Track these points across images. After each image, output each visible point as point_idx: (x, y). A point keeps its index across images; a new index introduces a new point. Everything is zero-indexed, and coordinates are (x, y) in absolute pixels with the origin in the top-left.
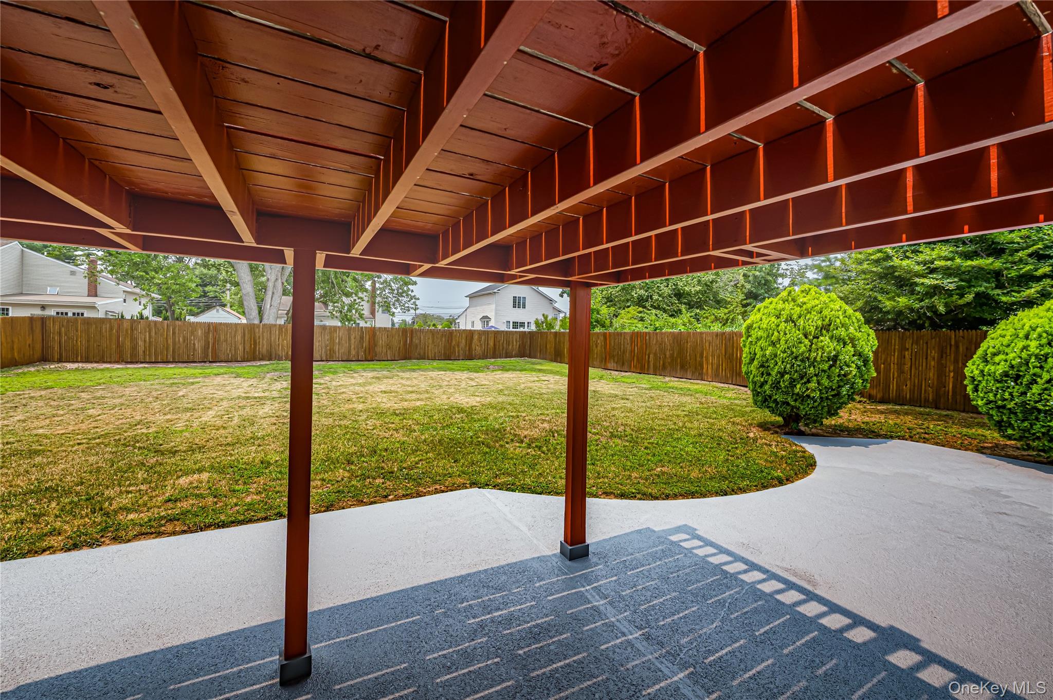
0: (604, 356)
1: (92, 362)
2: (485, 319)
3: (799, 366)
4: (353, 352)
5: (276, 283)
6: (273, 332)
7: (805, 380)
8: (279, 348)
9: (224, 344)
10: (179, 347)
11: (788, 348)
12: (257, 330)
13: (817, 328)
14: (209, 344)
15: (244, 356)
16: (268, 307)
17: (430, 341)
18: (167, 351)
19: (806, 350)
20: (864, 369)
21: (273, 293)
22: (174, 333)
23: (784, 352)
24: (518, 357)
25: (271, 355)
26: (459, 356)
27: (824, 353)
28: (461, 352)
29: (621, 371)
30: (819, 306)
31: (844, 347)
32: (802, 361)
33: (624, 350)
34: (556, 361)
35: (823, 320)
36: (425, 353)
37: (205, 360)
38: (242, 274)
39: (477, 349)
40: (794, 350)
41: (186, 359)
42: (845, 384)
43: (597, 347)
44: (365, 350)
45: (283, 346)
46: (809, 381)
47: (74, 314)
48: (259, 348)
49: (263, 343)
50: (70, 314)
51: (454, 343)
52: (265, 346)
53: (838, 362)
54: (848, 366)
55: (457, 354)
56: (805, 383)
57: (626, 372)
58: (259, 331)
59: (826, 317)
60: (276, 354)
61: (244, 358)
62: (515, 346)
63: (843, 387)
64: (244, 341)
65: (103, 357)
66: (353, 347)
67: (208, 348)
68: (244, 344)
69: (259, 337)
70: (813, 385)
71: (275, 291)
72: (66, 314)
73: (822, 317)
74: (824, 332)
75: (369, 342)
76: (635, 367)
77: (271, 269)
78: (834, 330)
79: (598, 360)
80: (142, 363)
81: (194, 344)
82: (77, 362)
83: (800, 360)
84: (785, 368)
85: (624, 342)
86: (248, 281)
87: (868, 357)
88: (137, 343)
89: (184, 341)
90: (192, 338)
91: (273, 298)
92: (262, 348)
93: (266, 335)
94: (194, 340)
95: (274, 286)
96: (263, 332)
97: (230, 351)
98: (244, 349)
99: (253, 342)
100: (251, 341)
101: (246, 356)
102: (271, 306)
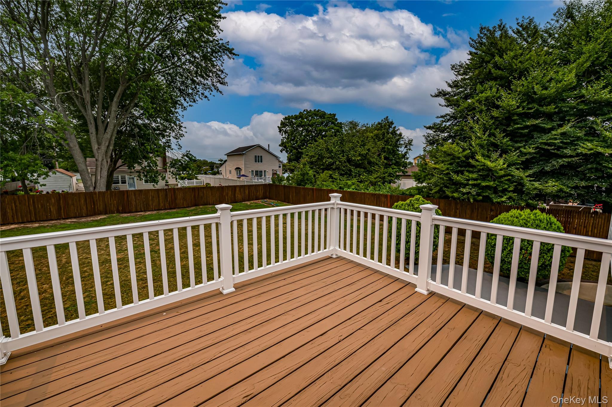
4: (162, 205)
5: (103, 162)
8: (111, 206)
9: (72, 206)
10: (39, 211)
12: (95, 196)
14: (61, 208)
15: (87, 213)
16: (99, 178)
17: (210, 194)
18: (30, 215)
21: (101, 169)
25: (106, 211)
28: (229, 199)
36: (207, 201)
37: (60, 218)
38: (77, 157)
39: (239, 196)
41: (45, 218)
43: (309, 196)
44: (169, 202)
45: (114, 204)
48: (98, 208)
51: (224, 194)
52: (101, 206)
55: (227, 200)
60: (109, 210)
62: (261, 193)
66: (161, 201)
67: (61, 210)
68: (86, 205)
69: (97, 200)
71: (102, 167)
75: (172, 197)
77: (98, 153)
81: (50, 209)
86: (82, 162)
89: (42, 207)
90: (48, 204)
91: (102, 172)
92: (100, 207)
93: (101, 199)
94: (50, 206)
95: (102, 164)
96: (99, 197)
97: (77, 210)
98: (87, 208)
99: (92, 204)
100: (91, 203)
101: (89, 213)
102: (101, 177)
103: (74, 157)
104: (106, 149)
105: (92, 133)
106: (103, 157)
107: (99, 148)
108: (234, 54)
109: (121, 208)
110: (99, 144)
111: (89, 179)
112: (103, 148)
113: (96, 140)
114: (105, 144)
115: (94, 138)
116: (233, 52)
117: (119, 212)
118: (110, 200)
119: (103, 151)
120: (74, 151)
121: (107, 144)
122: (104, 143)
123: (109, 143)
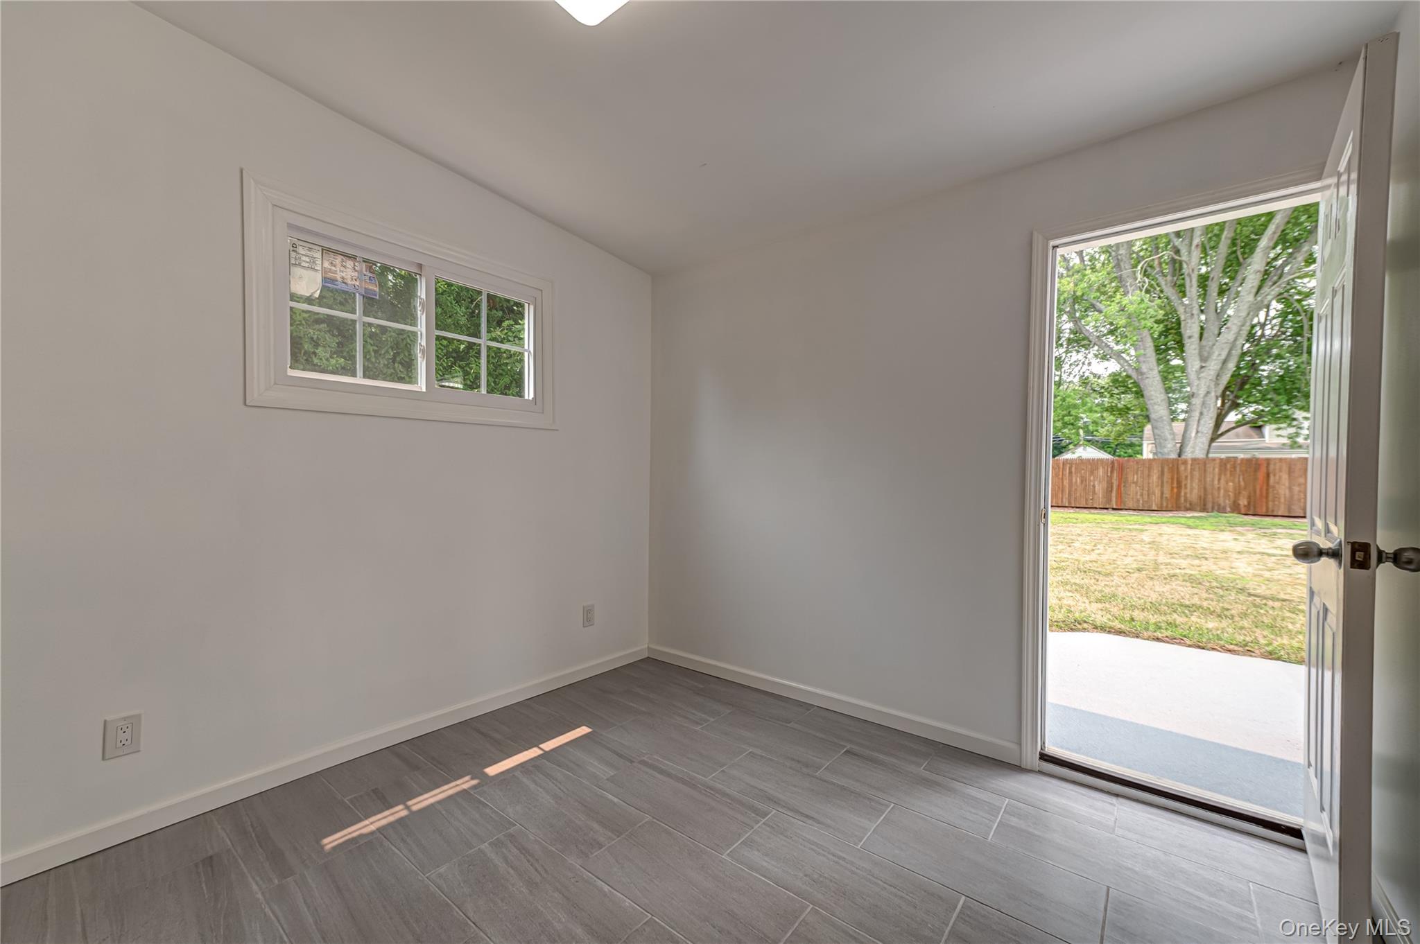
5: (1208, 399)
6: (1209, 470)
8: (1219, 493)
9: (1133, 488)
10: (1076, 489)
12: (1182, 468)
14: (1112, 487)
15: (1162, 504)
16: (1193, 435)
18: (1062, 494)
21: (1201, 414)
25: (1205, 505)
37: (1107, 507)
38: (1153, 393)
41: (1086, 504)
45: (1226, 491)
48: (1186, 493)
49: (1191, 486)
52: (1195, 491)
58: (1186, 469)
60: (1213, 503)
61: (1161, 507)
64: (1162, 483)
67: (1112, 491)
68: (1162, 486)
69: (1186, 477)
71: (1205, 411)
77: (1199, 379)
81: (1094, 486)
86: (1162, 401)
89: (1082, 482)
90: (1092, 478)
91: (1202, 422)
92: (1191, 493)
93: (1196, 474)
94: (1094, 480)
95: (1204, 403)
96: (1192, 470)
97: (1142, 495)
98: (1162, 493)
99: (1175, 485)
100: (1172, 483)
101: (1165, 504)
102: (1197, 432)
103: (1145, 393)
104: (1219, 367)
105: (1190, 337)
106: (1209, 387)
107: (1202, 367)
109: (1243, 502)
110: (1204, 359)
111: (1169, 437)
112: (1213, 366)
113: (1197, 351)
114: (1219, 355)
115: (1193, 347)
118: (1219, 480)
119: (1212, 373)
120: (1146, 381)
121: (1223, 357)
122: (1217, 353)
123: (1229, 354)
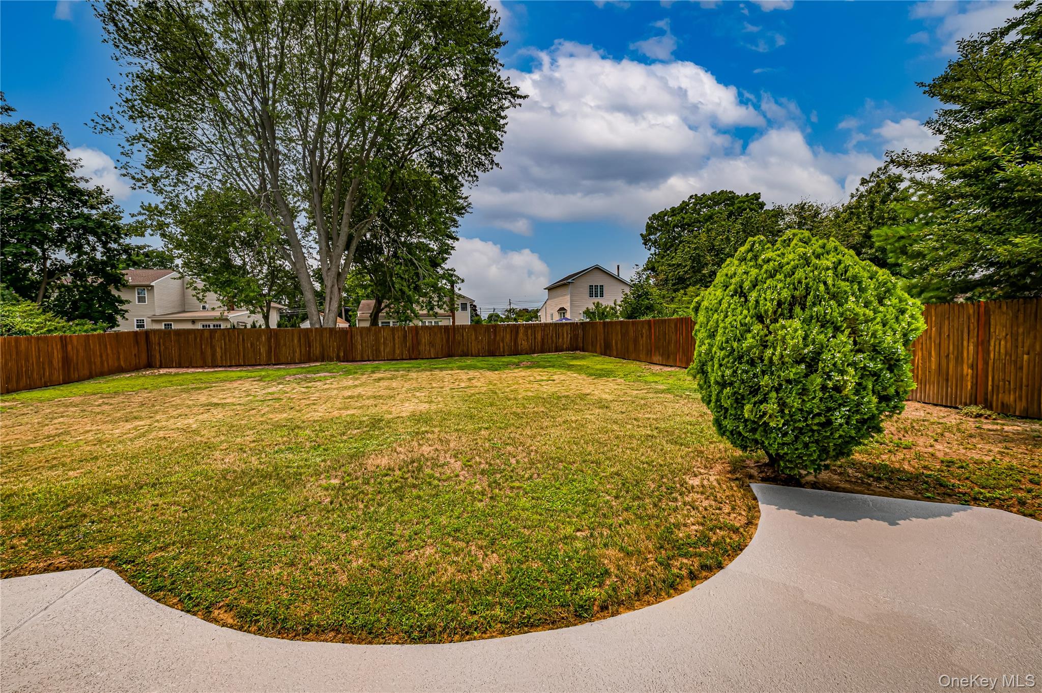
0: (649, 348)
1: (183, 368)
2: (562, 310)
3: (747, 372)
4: (398, 352)
5: (333, 289)
6: (324, 335)
7: (759, 397)
8: (330, 349)
9: (284, 349)
11: (727, 342)
13: (780, 304)
14: (271, 349)
16: (327, 312)
17: (473, 337)
19: (755, 343)
20: (888, 375)
21: (331, 299)
22: (243, 340)
23: (722, 349)
24: (569, 350)
26: (504, 352)
27: (785, 349)
28: (506, 348)
29: (667, 366)
30: (792, 263)
31: (834, 337)
32: (752, 363)
33: (669, 341)
34: (605, 354)
35: (795, 289)
36: (468, 350)
37: (269, 363)
38: (304, 283)
39: (523, 343)
40: (735, 345)
41: (253, 362)
42: (840, 405)
43: (642, 337)
44: (409, 349)
46: (765, 400)
47: (214, 326)
48: (313, 352)
50: (212, 327)
52: (318, 349)
53: (821, 365)
54: (842, 372)
55: (502, 350)
56: (761, 402)
57: (671, 366)
59: (800, 282)
62: (566, 339)
63: (835, 409)
64: (300, 344)
65: (191, 362)
66: (397, 346)
67: (271, 352)
68: (300, 347)
70: (771, 407)
71: (332, 297)
72: (209, 326)
73: (794, 284)
74: (797, 309)
75: (412, 340)
76: (681, 361)
77: (327, 276)
78: (814, 304)
79: (644, 353)
80: (220, 367)
81: (260, 349)
82: (173, 367)
83: (747, 362)
84: (723, 376)
85: (669, 330)
87: (894, 354)
88: (216, 350)
91: (331, 303)
92: (316, 351)
95: (331, 292)
97: (291, 353)
100: (306, 344)
102: (329, 310)
106: (333, 282)
107: (328, 269)
108: (520, 97)
109: (342, 354)
111: (314, 313)
112: (334, 269)
116: (518, 93)
117: (339, 359)
119: (333, 273)
120: (300, 275)
